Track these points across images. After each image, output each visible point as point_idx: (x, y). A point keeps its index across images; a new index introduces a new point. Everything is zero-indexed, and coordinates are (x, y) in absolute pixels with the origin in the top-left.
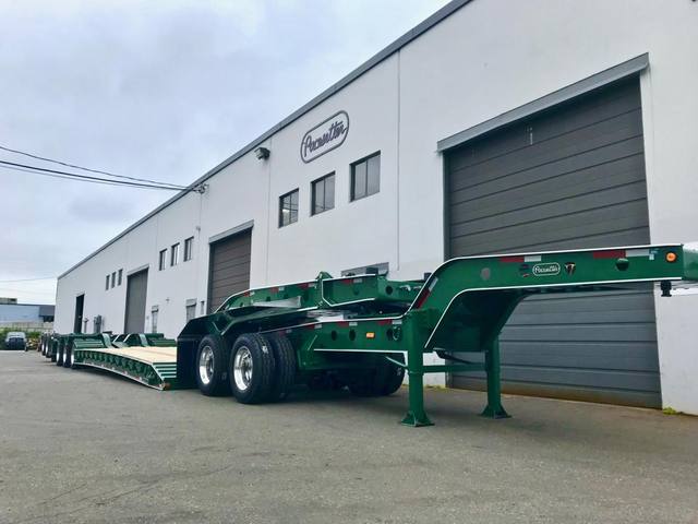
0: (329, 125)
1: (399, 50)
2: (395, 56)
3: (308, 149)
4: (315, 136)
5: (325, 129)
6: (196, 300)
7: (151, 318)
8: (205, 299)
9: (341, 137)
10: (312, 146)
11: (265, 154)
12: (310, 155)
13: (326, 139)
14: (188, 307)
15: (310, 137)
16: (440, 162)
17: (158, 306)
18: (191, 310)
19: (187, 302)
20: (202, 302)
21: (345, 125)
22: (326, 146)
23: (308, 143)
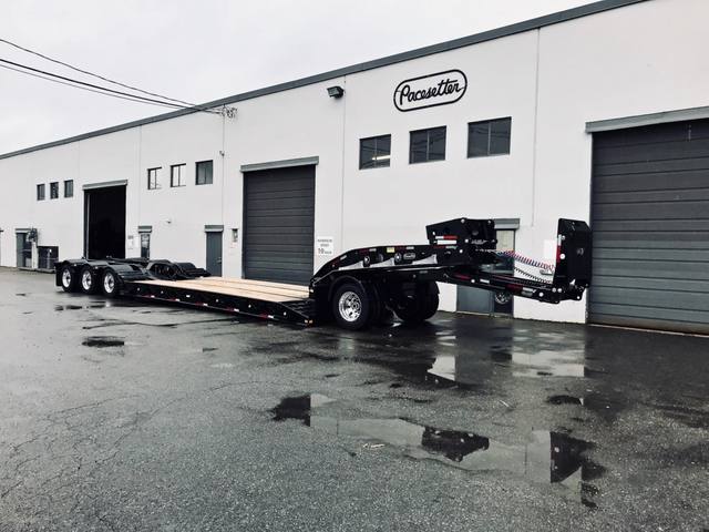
0: (438, 79)
1: (539, 28)
2: (534, 33)
3: (405, 99)
4: (415, 87)
5: (433, 83)
6: (222, 227)
7: (137, 239)
8: (239, 226)
9: (455, 95)
10: (411, 96)
11: (338, 93)
12: (407, 104)
13: (432, 93)
14: (208, 233)
15: (408, 86)
16: (589, 140)
17: (151, 227)
18: (214, 236)
19: (207, 227)
20: (233, 230)
21: (462, 85)
22: (433, 100)
23: (405, 93)
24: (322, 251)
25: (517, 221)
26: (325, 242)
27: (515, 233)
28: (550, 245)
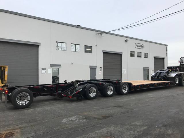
2: (149, 43)
4: (138, 45)
5: (140, 45)
8: (102, 66)
9: (142, 48)
10: (137, 46)
11: (126, 41)
13: (140, 47)
16: (154, 58)
17: (60, 65)
18: (93, 69)
19: (90, 66)
20: (100, 67)
24: (124, 73)
25: (149, 68)
26: (124, 71)
27: (148, 69)
28: (152, 71)
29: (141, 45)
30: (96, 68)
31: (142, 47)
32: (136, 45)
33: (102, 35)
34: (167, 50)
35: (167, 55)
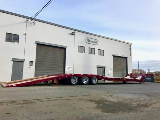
2: (106, 39)
3: (88, 41)
4: (90, 40)
5: (93, 40)
9: (96, 44)
12: (88, 42)
13: (93, 42)
14: (13, 61)
16: (112, 57)
20: (30, 61)
21: (97, 43)
22: (92, 43)
23: (88, 40)
24: (68, 70)
25: (105, 66)
26: (69, 68)
27: (104, 68)
28: (109, 70)
29: (95, 40)
30: (23, 62)
31: (96, 42)
32: (87, 40)
33: (34, 23)
34: (130, 49)
35: (130, 54)
